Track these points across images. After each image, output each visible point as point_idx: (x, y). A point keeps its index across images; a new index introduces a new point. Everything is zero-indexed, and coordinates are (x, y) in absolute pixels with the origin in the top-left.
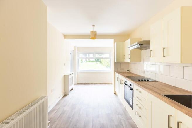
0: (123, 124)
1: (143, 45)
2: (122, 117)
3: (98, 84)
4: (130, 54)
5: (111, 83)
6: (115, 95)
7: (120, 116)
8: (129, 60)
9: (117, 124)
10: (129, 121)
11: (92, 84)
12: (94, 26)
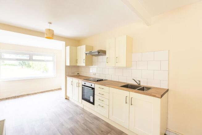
0: (87, 119)
1: (100, 53)
2: (84, 116)
3: (38, 93)
4: (85, 58)
5: (60, 89)
6: (66, 100)
7: (81, 115)
8: (84, 65)
9: (83, 122)
10: (90, 115)
11: (28, 95)
12: (51, 23)
